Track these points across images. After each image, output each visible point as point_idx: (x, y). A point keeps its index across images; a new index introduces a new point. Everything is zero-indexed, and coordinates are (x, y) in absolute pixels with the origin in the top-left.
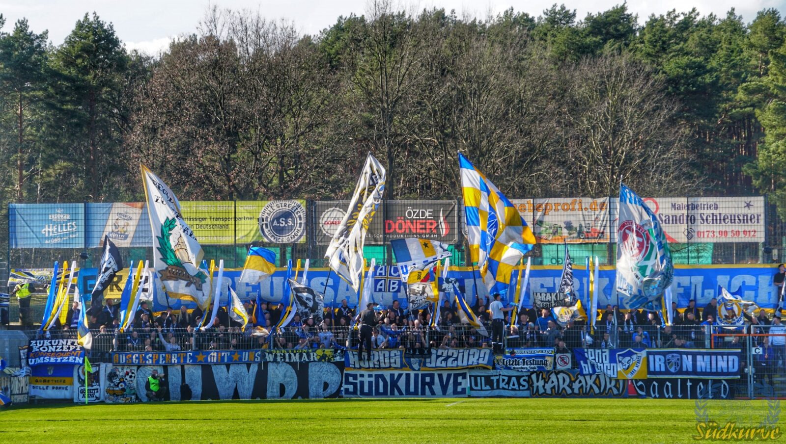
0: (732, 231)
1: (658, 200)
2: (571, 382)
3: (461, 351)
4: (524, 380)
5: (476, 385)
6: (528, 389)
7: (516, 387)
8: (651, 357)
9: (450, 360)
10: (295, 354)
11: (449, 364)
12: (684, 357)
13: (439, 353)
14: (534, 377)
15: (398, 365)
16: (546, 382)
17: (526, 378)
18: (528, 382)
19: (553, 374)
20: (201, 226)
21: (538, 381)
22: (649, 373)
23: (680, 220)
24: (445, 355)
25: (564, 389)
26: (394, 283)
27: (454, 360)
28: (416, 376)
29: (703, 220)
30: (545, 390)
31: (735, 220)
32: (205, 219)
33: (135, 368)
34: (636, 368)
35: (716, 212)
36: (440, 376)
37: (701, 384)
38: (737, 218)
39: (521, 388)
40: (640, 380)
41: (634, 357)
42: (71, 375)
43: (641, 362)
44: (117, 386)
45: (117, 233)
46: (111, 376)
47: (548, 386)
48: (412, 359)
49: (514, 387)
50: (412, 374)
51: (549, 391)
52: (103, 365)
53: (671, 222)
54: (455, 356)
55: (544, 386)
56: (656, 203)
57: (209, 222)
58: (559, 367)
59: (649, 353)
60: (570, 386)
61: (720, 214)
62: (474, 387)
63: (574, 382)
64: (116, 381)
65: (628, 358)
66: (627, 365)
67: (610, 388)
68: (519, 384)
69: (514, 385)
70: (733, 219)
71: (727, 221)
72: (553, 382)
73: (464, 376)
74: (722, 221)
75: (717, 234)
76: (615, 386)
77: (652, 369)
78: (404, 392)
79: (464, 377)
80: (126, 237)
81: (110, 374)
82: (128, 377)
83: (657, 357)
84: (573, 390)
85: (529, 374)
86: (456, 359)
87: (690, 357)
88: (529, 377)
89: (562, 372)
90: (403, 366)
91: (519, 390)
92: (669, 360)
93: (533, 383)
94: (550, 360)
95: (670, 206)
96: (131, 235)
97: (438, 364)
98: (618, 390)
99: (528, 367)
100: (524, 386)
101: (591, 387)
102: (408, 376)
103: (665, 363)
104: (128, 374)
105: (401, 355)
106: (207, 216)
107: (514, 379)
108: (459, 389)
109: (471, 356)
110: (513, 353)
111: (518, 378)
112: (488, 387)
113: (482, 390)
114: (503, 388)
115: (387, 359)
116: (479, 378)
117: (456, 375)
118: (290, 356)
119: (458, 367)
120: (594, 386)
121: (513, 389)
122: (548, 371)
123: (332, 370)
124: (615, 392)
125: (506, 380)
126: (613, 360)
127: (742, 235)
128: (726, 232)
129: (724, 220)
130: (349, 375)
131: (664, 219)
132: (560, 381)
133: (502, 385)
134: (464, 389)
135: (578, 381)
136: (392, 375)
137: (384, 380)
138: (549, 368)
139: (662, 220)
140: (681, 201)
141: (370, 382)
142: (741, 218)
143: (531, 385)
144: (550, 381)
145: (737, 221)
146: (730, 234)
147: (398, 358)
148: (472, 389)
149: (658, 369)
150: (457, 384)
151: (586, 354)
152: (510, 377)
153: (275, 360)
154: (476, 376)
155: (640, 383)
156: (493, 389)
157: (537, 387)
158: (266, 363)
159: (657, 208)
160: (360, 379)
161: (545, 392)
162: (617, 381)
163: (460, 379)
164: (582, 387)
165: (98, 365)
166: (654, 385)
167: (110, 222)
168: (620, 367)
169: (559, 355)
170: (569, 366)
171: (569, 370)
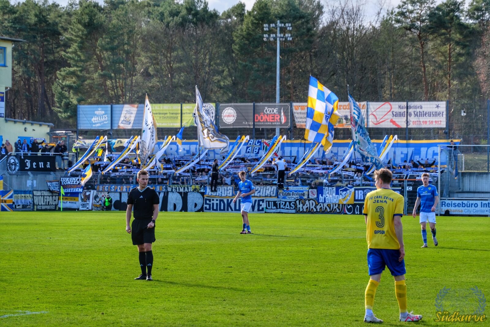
0: (429, 121)
1: (392, 103)
2: (316, 205)
3: (262, 187)
4: (293, 204)
5: (269, 206)
6: (295, 209)
7: (289, 207)
8: (357, 191)
10: (182, 188)
14: (298, 202)
15: (231, 195)
16: (303, 205)
17: (294, 203)
18: (294, 205)
19: (307, 201)
20: (165, 118)
21: (299, 204)
22: (355, 200)
23: (403, 115)
25: (312, 209)
26: (256, 149)
27: (258, 192)
29: (415, 115)
30: (303, 209)
32: (167, 113)
34: (348, 198)
35: (421, 110)
39: (291, 208)
40: (351, 204)
41: (348, 191)
42: (78, 196)
43: (351, 194)
44: (98, 202)
45: (126, 121)
46: (96, 197)
47: (305, 207)
51: (305, 210)
52: (92, 191)
53: (398, 116)
54: (259, 190)
55: (302, 207)
56: (391, 105)
57: (168, 115)
58: (310, 197)
59: (355, 190)
60: (315, 207)
61: (423, 111)
63: (318, 205)
64: (98, 200)
65: (345, 192)
66: (345, 196)
67: (335, 209)
68: (290, 206)
69: (287, 206)
70: (430, 114)
71: (427, 115)
73: (263, 201)
75: (422, 123)
76: (338, 208)
77: (357, 198)
78: (233, 210)
79: (263, 202)
80: (130, 123)
81: (95, 196)
82: (103, 198)
83: (360, 191)
84: (317, 209)
85: (295, 200)
86: (260, 192)
88: (295, 202)
89: (312, 199)
92: (365, 193)
94: (306, 193)
95: (398, 107)
96: (132, 122)
98: (339, 210)
99: (295, 196)
100: (292, 207)
101: (326, 208)
103: (363, 195)
104: (103, 196)
105: (233, 189)
106: (168, 112)
107: (288, 203)
108: (261, 208)
109: (267, 190)
110: (287, 189)
111: (290, 202)
112: (275, 207)
113: (272, 209)
114: (282, 208)
115: (226, 191)
116: (270, 202)
117: (259, 201)
118: (179, 188)
119: (260, 196)
120: (327, 208)
121: (287, 209)
122: (305, 199)
123: (199, 197)
124: (338, 211)
125: (284, 204)
126: (337, 193)
127: (434, 123)
128: (426, 122)
129: (425, 115)
130: (206, 200)
131: (395, 114)
132: (311, 204)
133: (282, 206)
134: (263, 209)
135: (319, 205)
136: (228, 200)
137: (224, 203)
138: (306, 197)
139: (393, 115)
140: (404, 104)
141: (217, 204)
142: (434, 114)
143: (296, 207)
144: (306, 205)
145: (432, 115)
146: (428, 123)
147: (231, 191)
148: (267, 208)
149: (359, 198)
150: (259, 205)
151: (324, 190)
152: (286, 202)
153: (172, 191)
154: (269, 202)
155: (350, 206)
156: (277, 208)
157: (299, 208)
158: (168, 192)
159: (391, 108)
160: (212, 202)
161: (303, 211)
162: (339, 205)
163: (261, 203)
164: (321, 208)
165: (90, 191)
166: (357, 208)
167: (123, 115)
168: (341, 197)
169: (310, 190)
170: (316, 196)
171: (315, 198)
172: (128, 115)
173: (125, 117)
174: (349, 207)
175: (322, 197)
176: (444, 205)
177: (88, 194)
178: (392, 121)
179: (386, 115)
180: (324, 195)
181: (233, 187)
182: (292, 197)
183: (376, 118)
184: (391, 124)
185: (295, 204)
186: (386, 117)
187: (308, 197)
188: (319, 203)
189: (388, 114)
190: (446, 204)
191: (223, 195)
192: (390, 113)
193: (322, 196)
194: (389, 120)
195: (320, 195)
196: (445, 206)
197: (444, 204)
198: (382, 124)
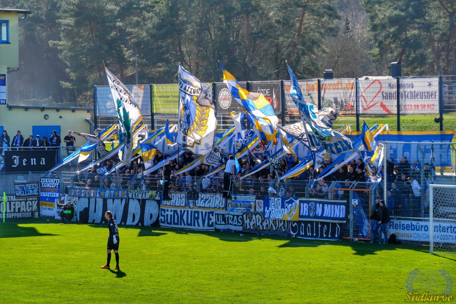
0: (421, 105)
2: (263, 221)
3: (212, 196)
4: (240, 219)
5: (218, 221)
6: (242, 225)
7: (236, 223)
8: (302, 204)
10: (140, 193)
11: (206, 206)
12: (318, 205)
13: (202, 197)
14: (245, 216)
15: (183, 205)
16: (250, 221)
19: (254, 215)
21: (246, 220)
22: (300, 216)
23: (393, 96)
24: (205, 198)
25: (259, 226)
27: (208, 202)
28: (191, 212)
29: (406, 96)
30: (250, 226)
32: (169, 96)
33: (77, 198)
35: (413, 90)
36: (202, 212)
37: (325, 226)
38: (424, 95)
39: (239, 224)
40: (296, 222)
41: (294, 204)
42: (54, 202)
43: (297, 208)
47: (252, 223)
48: (190, 200)
49: (235, 223)
50: (190, 210)
51: (252, 228)
53: (388, 98)
55: (249, 224)
56: (380, 83)
57: (171, 99)
58: (257, 210)
59: (301, 202)
60: (261, 224)
61: (415, 92)
62: (218, 223)
63: (264, 221)
65: (290, 205)
66: (290, 210)
67: (281, 227)
68: (238, 222)
69: (235, 222)
70: (422, 95)
71: (418, 97)
72: (254, 221)
73: (212, 213)
74: (416, 97)
75: (413, 107)
76: (283, 226)
77: (301, 214)
78: (186, 224)
79: (213, 215)
83: (305, 205)
84: (263, 227)
85: (242, 214)
87: (321, 205)
88: (242, 216)
89: (258, 213)
90: (186, 205)
91: (238, 226)
92: (310, 207)
93: (244, 221)
94: (253, 204)
95: (388, 86)
97: (201, 205)
98: (285, 228)
99: (242, 209)
100: (240, 223)
101: (272, 226)
102: (188, 211)
103: (308, 209)
105: (185, 197)
106: (171, 94)
107: (235, 217)
108: (210, 224)
109: (217, 200)
110: (235, 198)
111: (238, 216)
112: (223, 223)
113: (221, 224)
114: (231, 224)
115: (180, 199)
116: (219, 215)
117: (209, 213)
118: (138, 194)
119: (210, 207)
121: (235, 225)
122: (252, 213)
123: (155, 206)
124: (284, 230)
125: (232, 218)
126: (283, 206)
127: (426, 108)
128: (418, 106)
130: (162, 210)
131: (385, 95)
132: (257, 220)
133: (230, 221)
134: (212, 223)
136: (181, 211)
137: (177, 214)
138: (252, 210)
139: (384, 97)
140: (394, 80)
141: (171, 215)
142: (426, 95)
143: (243, 222)
144: (252, 220)
145: (424, 97)
146: (420, 108)
147: (184, 199)
148: (216, 224)
149: (304, 214)
150: (210, 219)
151: (270, 201)
152: (234, 216)
153: (132, 198)
154: (218, 214)
155: (296, 224)
156: (226, 224)
157: (246, 223)
158: (129, 199)
159: (381, 87)
160: (166, 213)
161: (250, 228)
162: (284, 221)
163: (211, 216)
164: (267, 225)
165: (65, 196)
166: (302, 226)
168: (286, 211)
169: (257, 201)
170: (262, 210)
171: (261, 212)
174: (294, 225)
175: (267, 211)
176: (392, 227)
177: (62, 198)
178: (383, 106)
179: (376, 96)
180: (270, 208)
181: (186, 195)
182: (240, 210)
183: (366, 101)
184: (382, 109)
185: (242, 219)
186: (376, 100)
187: (255, 210)
188: (265, 218)
189: (378, 95)
190: (394, 225)
191: (177, 204)
192: (380, 94)
193: (268, 209)
194: (379, 104)
195: (266, 208)
196: (393, 228)
197: (392, 225)
198: (371, 109)
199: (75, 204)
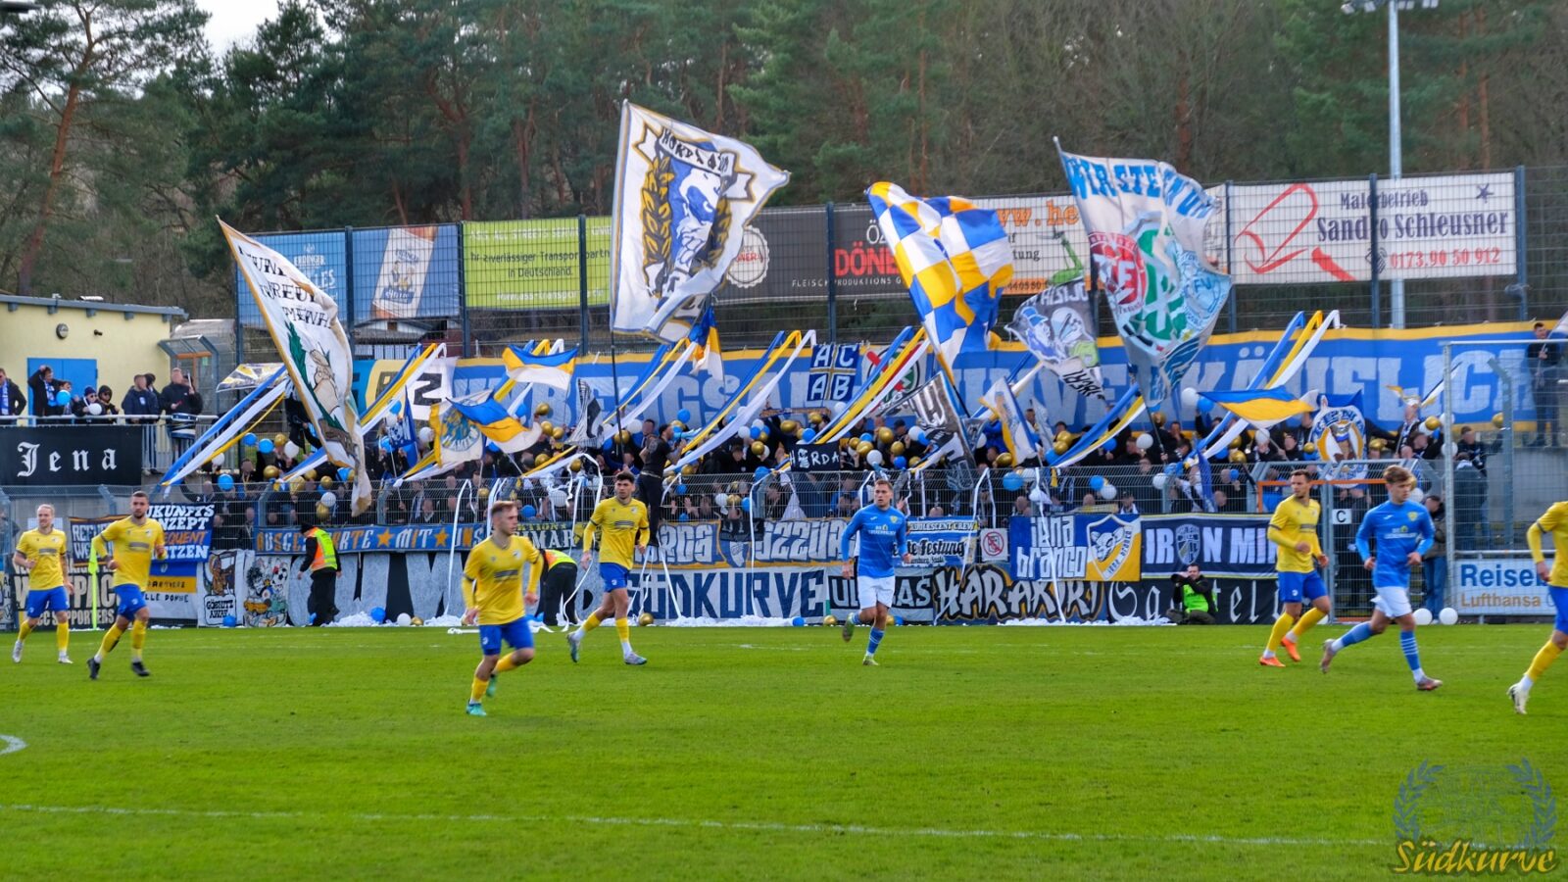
0: (1455, 252)
1: (1315, 187)
2: (1007, 589)
3: (816, 525)
4: (924, 586)
5: (841, 597)
6: (930, 605)
7: (909, 601)
8: (1150, 533)
9: (797, 544)
11: (794, 554)
12: (1207, 531)
13: (778, 531)
14: (940, 578)
15: (708, 557)
16: (962, 590)
17: (927, 582)
18: (930, 590)
19: (975, 572)
20: (527, 272)
21: (947, 589)
22: (1144, 567)
23: (1358, 231)
24: (787, 533)
25: (993, 603)
26: (841, 382)
27: (803, 545)
28: (738, 577)
29: (1401, 229)
30: (961, 606)
31: (1459, 226)
32: (533, 256)
33: (288, 560)
34: (1120, 558)
35: (1425, 210)
36: (779, 577)
37: (1237, 590)
38: (1463, 223)
39: (919, 603)
40: (1129, 584)
42: (194, 574)
43: (1130, 545)
44: (260, 595)
45: (396, 289)
46: (253, 575)
47: (967, 598)
48: (732, 544)
49: (905, 601)
50: (732, 572)
51: (967, 610)
52: (241, 554)
53: (1340, 235)
54: (805, 535)
55: (958, 599)
56: (1312, 194)
57: (538, 263)
58: (986, 558)
59: (1145, 526)
60: (1004, 598)
61: (1432, 215)
62: (838, 602)
63: (1011, 588)
64: (259, 585)
66: (1106, 550)
67: (1075, 603)
68: (916, 595)
69: (905, 597)
70: (1456, 225)
71: (1444, 230)
72: (973, 590)
73: (819, 576)
74: (1436, 231)
75: (1427, 259)
76: (1083, 598)
77: (1150, 560)
78: (718, 612)
79: (820, 581)
81: (251, 571)
82: (276, 577)
83: (1161, 532)
84: (1008, 606)
85: (930, 572)
86: (807, 543)
87: (1219, 531)
88: (932, 578)
89: (990, 567)
90: (716, 558)
91: (915, 607)
92: (1180, 538)
93: (938, 593)
94: (969, 542)
95: (1339, 201)
96: (418, 292)
97: (776, 554)
98: (1089, 605)
99: (929, 557)
100: (923, 599)
101: (1041, 601)
102: (724, 576)
103: (1174, 545)
104: (276, 572)
105: (714, 535)
106: (534, 250)
107: (905, 583)
108: (812, 607)
111: (914, 581)
115: (690, 544)
116: (845, 582)
117: (806, 576)
119: (809, 559)
120: (1047, 598)
121: (905, 606)
122: (966, 567)
124: (1085, 611)
126: (1080, 540)
127: (1473, 260)
128: (1443, 254)
129: (1440, 227)
131: (1327, 229)
132: (987, 587)
134: (819, 605)
135: (1017, 588)
136: (698, 577)
137: (684, 586)
138: (967, 559)
139: (1323, 232)
140: (1359, 188)
141: (661, 591)
142: (1471, 222)
143: (936, 596)
144: (969, 589)
145: (1463, 229)
146: (1450, 259)
147: (708, 543)
148: (833, 605)
149: (1160, 561)
150: (807, 594)
151: (1033, 529)
154: (840, 579)
155: (1129, 590)
157: (947, 599)
159: (1315, 206)
161: (960, 612)
162: (1087, 584)
163: (812, 584)
164: (1024, 600)
165: (234, 554)
166: (1153, 595)
167: (386, 269)
168: (1091, 555)
169: (985, 532)
170: (1004, 555)
171: (1002, 563)
172: (403, 269)
173: (396, 276)
174: (1122, 595)
175: (1026, 558)
176: (1469, 580)
177: (226, 563)
178: (1318, 257)
179: (1295, 233)
180: (1033, 550)
181: (714, 528)
182: (921, 561)
183: (1262, 248)
184: (1317, 267)
185: (932, 588)
186: (1297, 240)
187: (979, 559)
188: (1016, 581)
189: (1304, 229)
190: (1477, 576)
191: (681, 559)
192: (1312, 226)
193: (1027, 553)
194: (1308, 254)
195: (1020, 549)
196: (1474, 584)
197: (1472, 576)
198: (1282, 268)
199: (281, 577)
